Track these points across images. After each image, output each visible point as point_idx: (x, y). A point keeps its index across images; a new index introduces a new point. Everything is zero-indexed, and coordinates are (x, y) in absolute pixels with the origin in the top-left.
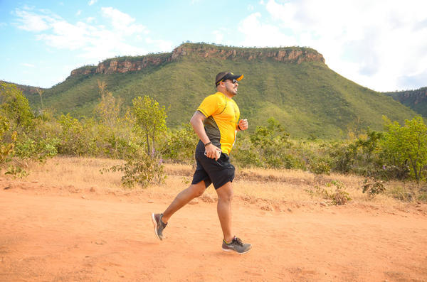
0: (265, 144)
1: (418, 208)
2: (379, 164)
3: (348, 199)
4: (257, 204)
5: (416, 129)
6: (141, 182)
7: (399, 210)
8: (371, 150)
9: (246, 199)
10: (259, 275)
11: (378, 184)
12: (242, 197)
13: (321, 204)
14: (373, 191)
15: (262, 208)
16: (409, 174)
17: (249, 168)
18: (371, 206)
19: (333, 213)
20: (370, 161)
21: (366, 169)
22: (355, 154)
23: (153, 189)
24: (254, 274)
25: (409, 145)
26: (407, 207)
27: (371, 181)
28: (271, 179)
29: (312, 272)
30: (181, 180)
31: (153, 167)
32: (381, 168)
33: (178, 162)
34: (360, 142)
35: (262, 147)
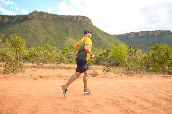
0: (67, 54)
1: (121, 76)
2: (110, 61)
3: (98, 74)
4: (63, 78)
5: (122, 48)
6: (13, 72)
7: (115, 77)
8: (107, 56)
9: (58, 76)
10: (61, 105)
11: (109, 68)
12: (56, 76)
14: (107, 71)
15: (65, 79)
16: (120, 64)
17: (61, 64)
18: (105, 77)
19: (92, 80)
20: (107, 60)
21: (105, 63)
22: (102, 58)
23: (19, 74)
24: (59, 105)
25: (119, 54)
26: (117, 76)
27: (106, 68)
28: (70, 68)
29: (81, 102)
30: (32, 70)
31: (19, 65)
32: (111, 62)
33: (31, 62)
34: (103, 53)
35: (66, 56)
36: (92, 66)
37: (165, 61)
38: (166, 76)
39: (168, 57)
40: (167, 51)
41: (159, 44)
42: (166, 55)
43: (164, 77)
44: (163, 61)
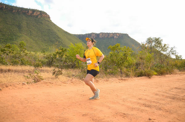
1: (72, 81)
3: (42, 79)
5: (79, 48)
7: (63, 83)
8: (62, 56)
13: (23, 84)
14: (57, 74)
16: (76, 66)
18: (50, 83)
19: (29, 88)
21: (58, 64)
28: (9, 70)
34: (58, 52)
35: (7, 54)
36: (41, 67)
37: (123, 62)
38: (124, 79)
39: (126, 58)
40: (126, 52)
41: (117, 44)
42: (124, 56)
43: (122, 81)
44: (121, 62)
